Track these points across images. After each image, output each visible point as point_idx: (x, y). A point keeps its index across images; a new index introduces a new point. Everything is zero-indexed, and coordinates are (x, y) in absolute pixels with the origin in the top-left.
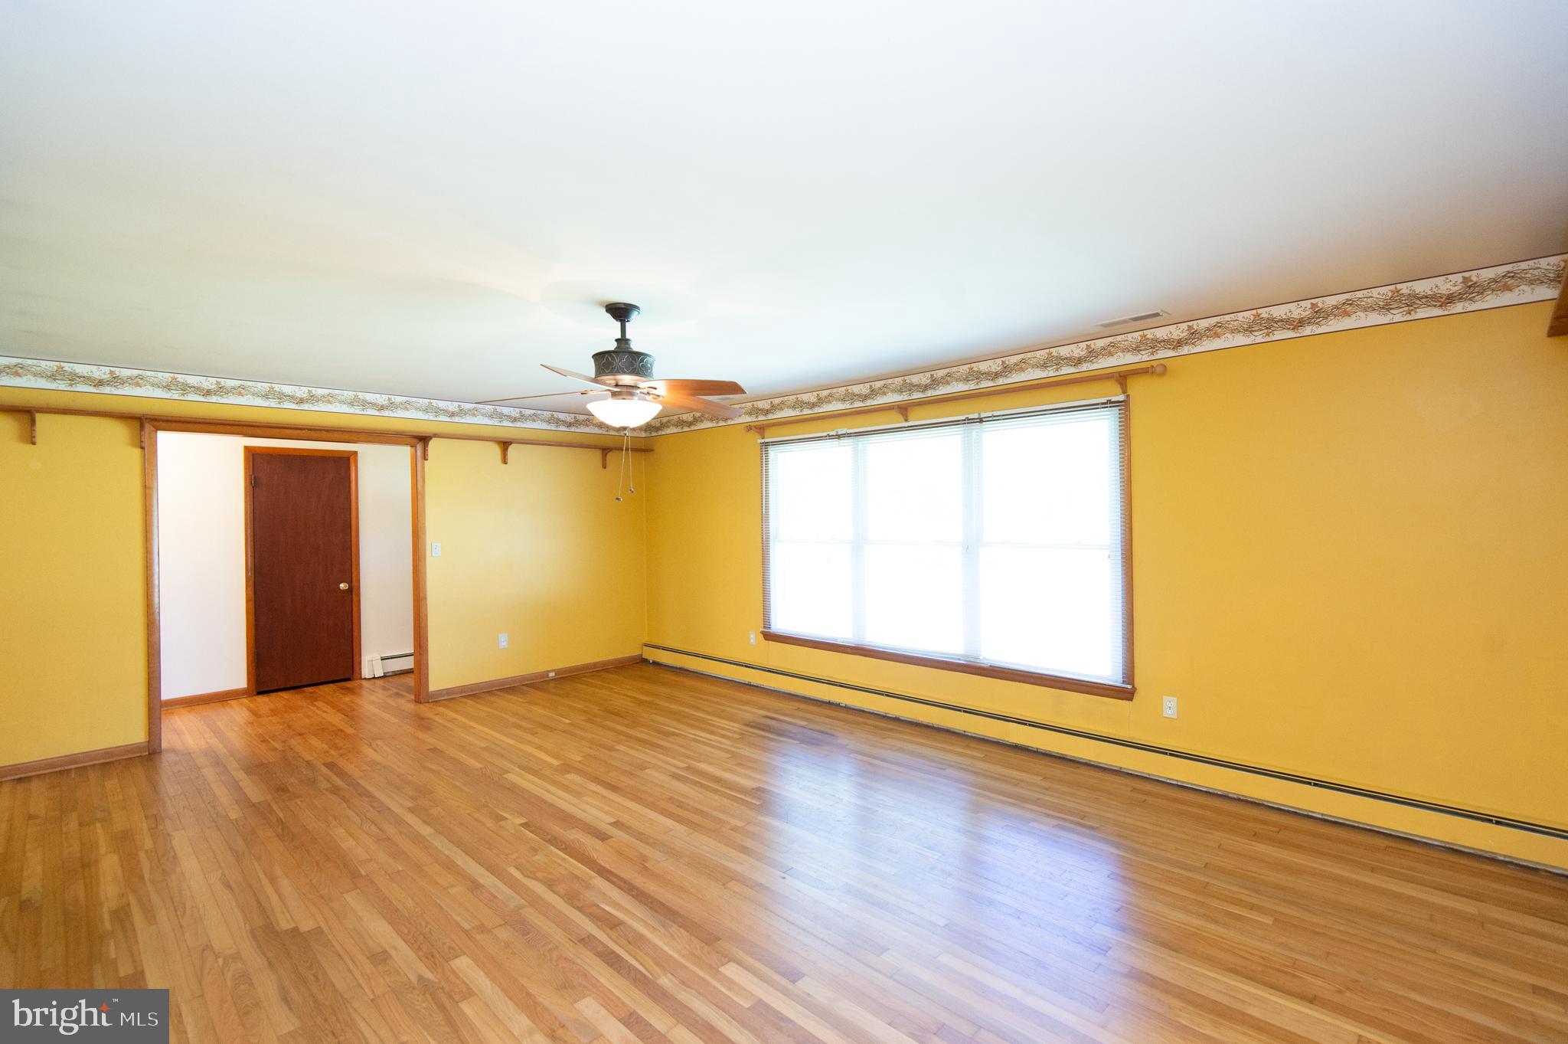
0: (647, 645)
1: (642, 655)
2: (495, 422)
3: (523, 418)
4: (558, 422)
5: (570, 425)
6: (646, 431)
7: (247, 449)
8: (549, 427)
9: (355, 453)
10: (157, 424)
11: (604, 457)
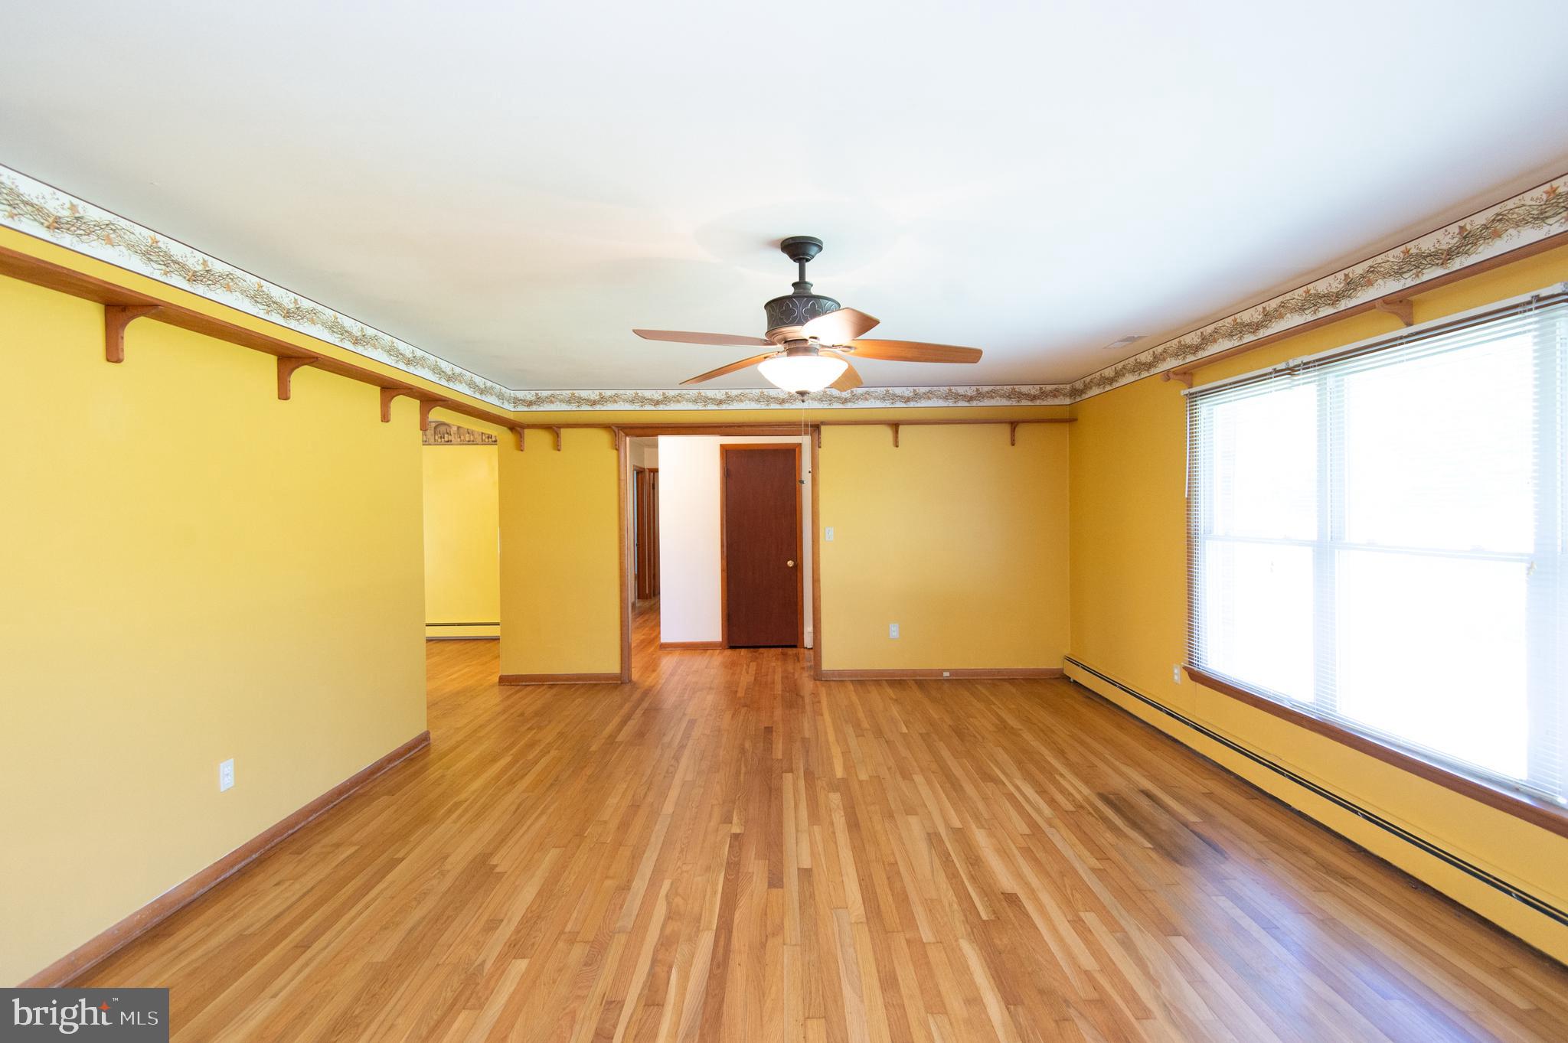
0: (1069, 660)
1: (1063, 669)
2: (888, 404)
3: (917, 396)
4: (957, 397)
5: (971, 399)
6: (1071, 396)
7: (722, 447)
8: (946, 404)
9: (800, 445)
10: (627, 431)
11: (1013, 431)
